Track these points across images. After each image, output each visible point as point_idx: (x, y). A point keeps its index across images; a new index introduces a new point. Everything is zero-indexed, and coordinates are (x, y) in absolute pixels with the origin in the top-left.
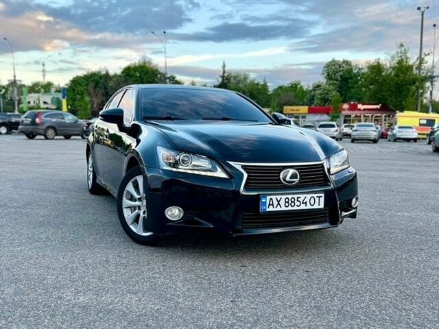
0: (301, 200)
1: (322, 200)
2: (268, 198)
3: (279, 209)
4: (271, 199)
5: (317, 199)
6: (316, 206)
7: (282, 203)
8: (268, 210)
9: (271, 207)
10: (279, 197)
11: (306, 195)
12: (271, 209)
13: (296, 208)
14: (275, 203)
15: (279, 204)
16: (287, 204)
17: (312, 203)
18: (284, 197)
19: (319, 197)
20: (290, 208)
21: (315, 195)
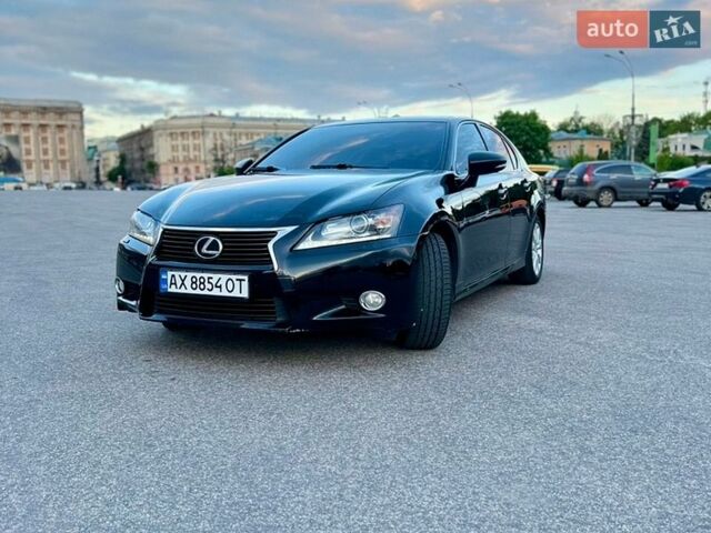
0: (214, 281)
1: (245, 285)
2: (170, 273)
3: (183, 290)
4: (173, 276)
5: (237, 283)
6: (236, 294)
7: (188, 282)
8: (169, 290)
9: (173, 286)
10: (183, 274)
11: (220, 276)
12: (173, 289)
13: (206, 292)
14: (179, 283)
15: (183, 284)
16: (194, 286)
17: (230, 287)
18: (190, 275)
19: (241, 280)
20: (198, 292)
21: (234, 277)
